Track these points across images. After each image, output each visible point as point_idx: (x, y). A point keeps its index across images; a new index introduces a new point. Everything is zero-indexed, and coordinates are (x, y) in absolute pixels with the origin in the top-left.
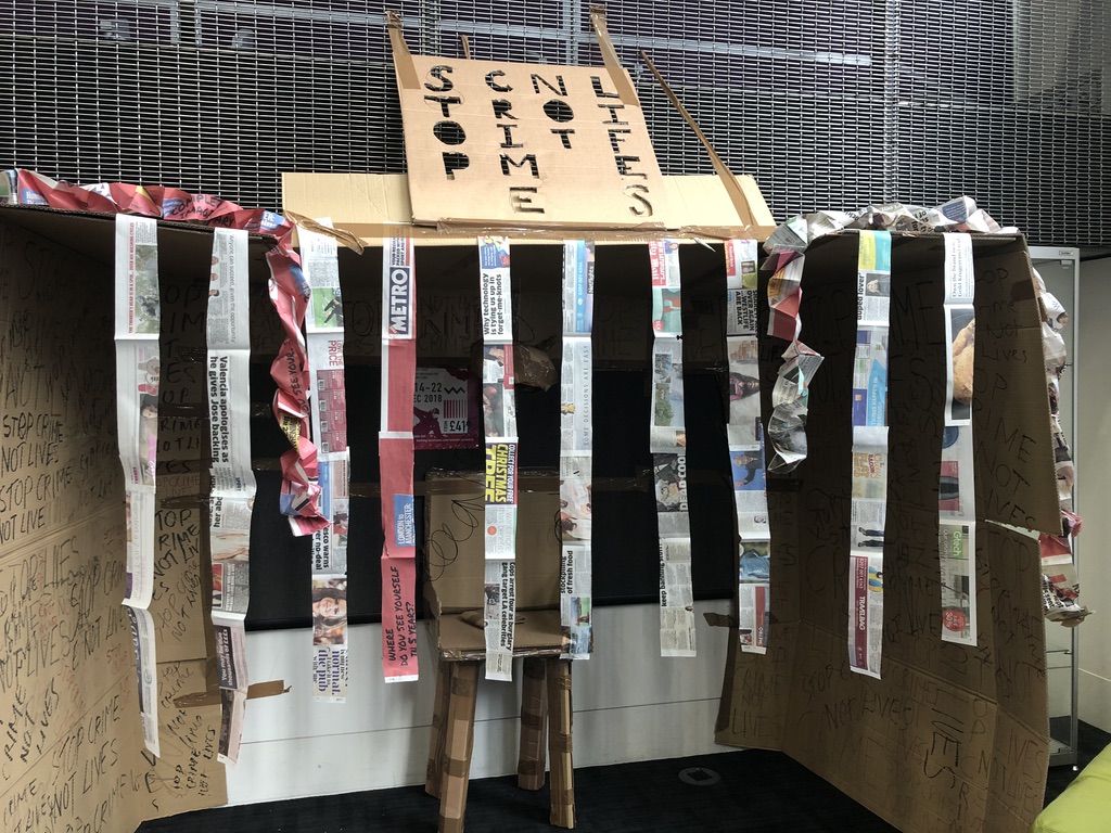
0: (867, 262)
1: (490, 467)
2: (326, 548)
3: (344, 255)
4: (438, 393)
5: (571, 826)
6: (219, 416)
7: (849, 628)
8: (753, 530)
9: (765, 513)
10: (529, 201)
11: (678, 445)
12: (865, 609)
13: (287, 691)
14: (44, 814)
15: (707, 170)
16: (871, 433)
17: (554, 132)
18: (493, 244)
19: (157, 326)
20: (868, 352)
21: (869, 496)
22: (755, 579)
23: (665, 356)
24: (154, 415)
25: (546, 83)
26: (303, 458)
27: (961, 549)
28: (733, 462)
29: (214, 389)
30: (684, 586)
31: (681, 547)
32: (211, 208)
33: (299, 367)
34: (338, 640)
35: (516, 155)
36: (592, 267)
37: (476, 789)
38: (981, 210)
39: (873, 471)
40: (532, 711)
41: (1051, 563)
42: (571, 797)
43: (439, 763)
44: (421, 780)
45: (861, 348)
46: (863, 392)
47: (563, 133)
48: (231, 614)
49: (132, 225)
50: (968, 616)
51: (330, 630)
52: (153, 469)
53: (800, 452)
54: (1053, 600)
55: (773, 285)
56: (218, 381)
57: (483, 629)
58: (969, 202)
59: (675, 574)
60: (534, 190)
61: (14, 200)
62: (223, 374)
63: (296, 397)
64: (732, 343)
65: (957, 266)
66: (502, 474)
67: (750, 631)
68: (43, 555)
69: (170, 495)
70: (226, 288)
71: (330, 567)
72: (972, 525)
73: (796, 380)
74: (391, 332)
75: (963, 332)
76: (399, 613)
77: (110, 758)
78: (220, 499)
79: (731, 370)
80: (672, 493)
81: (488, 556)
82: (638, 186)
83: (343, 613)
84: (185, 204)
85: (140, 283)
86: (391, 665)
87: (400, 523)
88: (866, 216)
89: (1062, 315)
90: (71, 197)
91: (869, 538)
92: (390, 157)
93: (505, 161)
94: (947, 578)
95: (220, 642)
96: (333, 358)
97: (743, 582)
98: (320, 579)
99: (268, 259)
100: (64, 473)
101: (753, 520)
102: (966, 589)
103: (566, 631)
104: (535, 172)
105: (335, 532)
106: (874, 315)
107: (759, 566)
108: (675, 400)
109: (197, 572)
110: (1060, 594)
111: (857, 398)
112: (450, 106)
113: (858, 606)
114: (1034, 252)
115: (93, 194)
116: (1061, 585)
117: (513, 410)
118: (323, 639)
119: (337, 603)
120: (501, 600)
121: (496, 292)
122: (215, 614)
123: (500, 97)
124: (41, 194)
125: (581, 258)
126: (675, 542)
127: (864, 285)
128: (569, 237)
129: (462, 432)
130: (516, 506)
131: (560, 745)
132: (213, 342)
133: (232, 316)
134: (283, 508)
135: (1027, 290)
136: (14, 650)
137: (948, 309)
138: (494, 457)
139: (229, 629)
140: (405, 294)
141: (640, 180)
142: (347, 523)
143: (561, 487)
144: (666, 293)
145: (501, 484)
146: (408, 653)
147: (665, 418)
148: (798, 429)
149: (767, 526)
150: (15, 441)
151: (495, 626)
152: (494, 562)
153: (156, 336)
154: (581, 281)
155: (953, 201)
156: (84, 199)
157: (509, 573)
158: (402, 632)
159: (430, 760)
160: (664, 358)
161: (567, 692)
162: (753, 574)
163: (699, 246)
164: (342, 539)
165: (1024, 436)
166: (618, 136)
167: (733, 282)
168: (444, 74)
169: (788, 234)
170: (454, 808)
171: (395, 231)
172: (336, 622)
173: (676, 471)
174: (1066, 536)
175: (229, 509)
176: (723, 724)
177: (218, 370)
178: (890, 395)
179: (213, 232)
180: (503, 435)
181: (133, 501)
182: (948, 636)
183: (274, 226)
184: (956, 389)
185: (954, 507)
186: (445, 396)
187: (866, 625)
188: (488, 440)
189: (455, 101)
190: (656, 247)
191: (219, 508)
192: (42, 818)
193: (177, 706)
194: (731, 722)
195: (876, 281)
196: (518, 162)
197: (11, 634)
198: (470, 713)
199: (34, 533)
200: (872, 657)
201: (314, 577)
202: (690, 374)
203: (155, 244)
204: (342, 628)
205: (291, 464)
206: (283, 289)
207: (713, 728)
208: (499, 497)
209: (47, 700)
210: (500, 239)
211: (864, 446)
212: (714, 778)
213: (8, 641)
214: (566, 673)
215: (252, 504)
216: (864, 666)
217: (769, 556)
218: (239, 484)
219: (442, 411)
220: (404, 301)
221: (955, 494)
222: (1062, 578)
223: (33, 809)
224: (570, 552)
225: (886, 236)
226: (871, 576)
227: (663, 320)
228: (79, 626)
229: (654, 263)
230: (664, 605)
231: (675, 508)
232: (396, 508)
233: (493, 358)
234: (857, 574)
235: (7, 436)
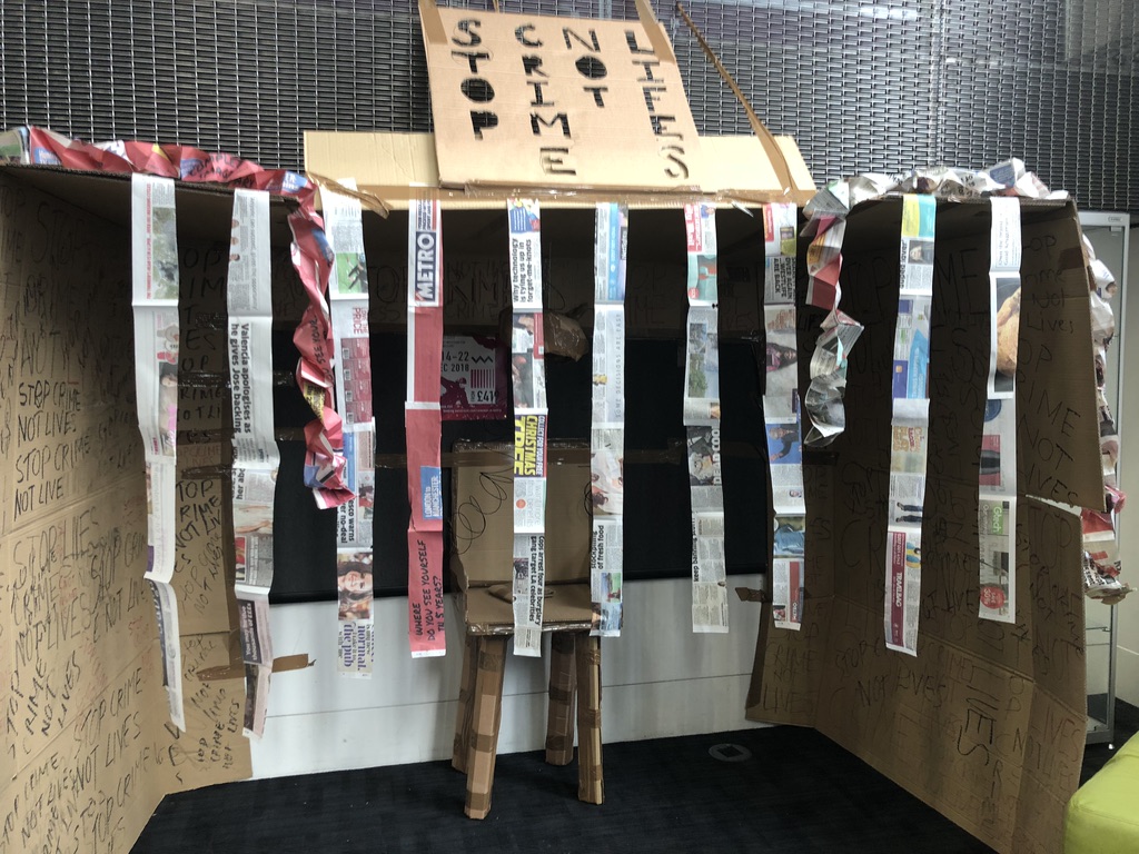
0: (911, 228)
1: (519, 439)
2: (351, 521)
3: (368, 217)
4: (465, 363)
5: (599, 801)
6: (241, 385)
7: (886, 605)
8: (787, 504)
9: (800, 487)
10: (559, 162)
11: (712, 417)
12: (902, 585)
13: (312, 664)
14: (66, 788)
15: (744, 130)
16: (912, 405)
17: (586, 89)
18: (523, 207)
19: (176, 292)
20: (910, 322)
21: (908, 470)
22: (790, 554)
23: (701, 325)
24: (174, 384)
25: (577, 38)
26: (328, 428)
27: (1001, 525)
28: (770, 435)
29: (235, 357)
30: (717, 561)
31: (714, 522)
32: (230, 168)
33: (323, 334)
34: (364, 614)
35: (547, 114)
36: (625, 233)
37: (504, 764)
38: (1030, 173)
39: (912, 444)
40: (561, 687)
41: (1092, 540)
42: (599, 773)
43: (467, 738)
44: (447, 754)
45: (902, 317)
46: (904, 364)
47: (597, 92)
48: (255, 587)
49: (149, 186)
50: (1007, 593)
51: (355, 604)
52: (173, 439)
53: (837, 425)
54: (1094, 577)
55: (813, 252)
56: (240, 349)
57: (510, 602)
58: (1018, 165)
59: (708, 549)
60: (566, 151)
61: (26, 159)
62: (244, 342)
63: (320, 366)
64: (770, 311)
65: (1004, 233)
66: (532, 446)
67: (783, 607)
68: (62, 525)
69: (191, 465)
70: (247, 252)
71: (356, 539)
72: (1013, 500)
73: (835, 351)
74: (417, 298)
75: (1008, 302)
76: (427, 587)
77: (133, 730)
78: (242, 471)
79: (769, 340)
80: (705, 467)
81: (517, 530)
82: (673, 147)
83: (369, 587)
84: (204, 163)
85: (158, 247)
86: (417, 640)
87: (427, 496)
88: (910, 180)
89: (1111, 284)
90: (86, 157)
91: (908, 513)
92: (416, 115)
93: (535, 120)
94: (986, 555)
95: (244, 615)
96: (358, 326)
97: (777, 557)
98: (345, 552)
99: (291, 221)
100: (84, 443)
101: (788, 494)
102: (1005, 565)
103: (596, 608)
104: (567, 131)
105: (361, 504)
106: (917, 284)
107: (793, 541)
108: (709, 370)
109: (219, 543)
110: (1101, 571)
111: (898, 369)
112: (479, 62)
113: (894, 582)
114: (1085, 218)
115: (109, 154)
116: (1102, 562)
117: (543, 380)
118: (349, 614)
119: (362, 577)
120: (530, 574)
121: (526, 257)
122: (239, 588)
123: (530, 52)
124: (55, 153)
125: (614, 222)
126: (708, 515)
127: (906, 252)
128: (601, 200)
129: (489, 402)
130: (545, 479)
131: (589, 720)
132: (234, 308)
133: (254, 281)
134: (308, 480)
135: (1075, 258)
136: (34, 623)
137: (993, 276)
138: (523, 429)
139: (252, 603)
140: (431, 259)
141: (675, 141)
142: (372, 495)
143: (592, 460)
144: (701, 259)
145: (530, 456)
146: (435, 627)
147: (699, 390)
148: (836, 401)
149: (802, 500)
150: (31, 409)
151: (524, 601)
152: (523, 536)
153: (175, 302)
154: (613, 245)
155: (1001, 164)
156: (98, 158)
157: (538, 546)
158: (429, 606)
159: (457, 735)
160: (698, 327)
161: (596, 667)
162: (788, 549)
163: (736, 211)
164: (367, 512)
165: (1069, 410)
166: (653, 94)
167: (771, 248)
168: (472, 27)
169: (829, 198)
170: (481, 782)
171: (421, 194)
172: (362, 596)
173: (710, 444)
174: (1109, 512)
175: (252, 481)
176: (753, 699)
177: (239, 338)
178: (932, 367)
179: (232, 193)
180: (533, 407)
181: (153, 472)
182: (985, 613)
183: (297, 187)
184: (999, 361)
185: (995, 482)
186: (472, 366)
187: (902, 601)
188: (518, 411)
189: (482, 56)
190: (692, 211)
191: (241, 480)
192: (63, 791)
193: (201, 679)
194: (762, 699)
195: (920, 248)
196: (549, 120)
197: (31, 606)
198: (497, 685)
199: (52, 504)
200: (909, 633)
201: (339, 550)
202: (726, 345)
203: (172, 205)
204: (367, 603)
205: (315, 435)
206: (307, 254)
207: (744, 704)
208: (528, 470)
209: (69, 673)
210: (530, 201)
211: (902, 419)
212: (744, 754)
213: (28, 613)
214: (596, 648)
215: (275, 475)
216: (900, 643)
217: (804, 530)
218: (262, 455)
219: (469, 382)
220: (431, 267)
221: (997, 469)
222: (1104, 555)
223: (55, 783)
224: (601, 527)
225: (930, 201)
226: (908, 552)
227: (698, 287)
228: (100, 598)
229: (690, 228)
230: (697, 580)
231: (709, 481)
232: (423, 480)
233: (522, 327)
234: (895, 549)
235: (23, 404)
